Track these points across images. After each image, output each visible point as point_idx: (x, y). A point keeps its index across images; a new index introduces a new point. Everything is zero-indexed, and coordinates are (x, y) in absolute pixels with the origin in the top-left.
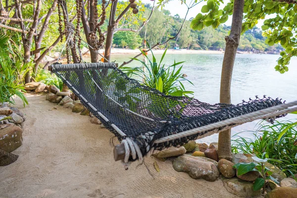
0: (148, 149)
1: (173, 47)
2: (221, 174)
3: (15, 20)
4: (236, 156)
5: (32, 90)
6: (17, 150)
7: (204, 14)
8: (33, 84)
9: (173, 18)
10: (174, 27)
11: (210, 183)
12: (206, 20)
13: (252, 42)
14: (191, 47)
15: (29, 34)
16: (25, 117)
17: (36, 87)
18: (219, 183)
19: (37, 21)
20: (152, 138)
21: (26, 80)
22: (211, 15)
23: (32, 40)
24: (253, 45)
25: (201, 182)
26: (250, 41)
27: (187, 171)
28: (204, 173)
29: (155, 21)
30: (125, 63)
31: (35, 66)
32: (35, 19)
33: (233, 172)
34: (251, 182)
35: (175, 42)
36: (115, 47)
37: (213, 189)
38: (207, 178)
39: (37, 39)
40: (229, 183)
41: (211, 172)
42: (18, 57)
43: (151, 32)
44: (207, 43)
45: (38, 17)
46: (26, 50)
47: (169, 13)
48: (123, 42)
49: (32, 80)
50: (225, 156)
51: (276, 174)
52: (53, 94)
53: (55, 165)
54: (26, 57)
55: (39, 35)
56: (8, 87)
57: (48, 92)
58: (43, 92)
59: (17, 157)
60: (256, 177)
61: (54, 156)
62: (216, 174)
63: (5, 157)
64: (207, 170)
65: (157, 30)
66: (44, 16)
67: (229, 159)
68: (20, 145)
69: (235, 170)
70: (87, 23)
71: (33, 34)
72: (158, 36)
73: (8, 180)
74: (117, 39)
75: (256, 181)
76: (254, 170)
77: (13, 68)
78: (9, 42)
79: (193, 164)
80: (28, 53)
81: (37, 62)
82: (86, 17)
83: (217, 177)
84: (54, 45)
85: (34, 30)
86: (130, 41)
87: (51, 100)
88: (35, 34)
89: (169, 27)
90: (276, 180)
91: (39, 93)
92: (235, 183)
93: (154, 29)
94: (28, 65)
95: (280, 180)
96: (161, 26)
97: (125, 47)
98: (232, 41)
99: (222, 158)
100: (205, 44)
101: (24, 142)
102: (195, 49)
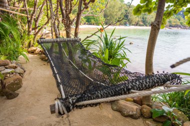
0: (71, 108)
1: (125, 24)
2: (142, 115)
3: (23, 9)
4: (154, 103)
5: (33, 52)
6: (19, 90)
7: (142, 5)
8: (33, 48)
9: (126, 5)
10: (126, 11)
11: (134, 120)
12: (143, 9)
13: (181, 21)
14: (137, 24)
15: (31, 17)
16: (25, 69)
17: (35, 50)
18: (140, 121)
19: (36, 9)
20: (74, 101)
21: (29, 46)
22: (147, 5)
23: (33, 21)
24: (181, 23)
25: (128, 119)
26: (180, 20)
27: (120, 111)
28: (131, 113)
29: (114, 7)
30: (88, 37)
31: (35, 37)
32: (35, 8)
33: (150, 115)
34: (162, 122)
35: (126, 21)
36: (87, 24)
37: (135, 124)
38: (132, 117)
39: (36, 21)
40: (147, 122)
41: (135, 113)
42: (24, 32)
43: (111, 14)
44: (149, 22)
45: (36, 7)
46: (29, 27)
47: (124, 2)
48: (93, 21)
49: (32, 46)
50: (146, 103)
51: (181, 118)
52: (44, 55)
53: (39, 101)
54: (29, 32)
55: (37, 18)
56: (16, 51)
57: (41, 54)
58: (38, 54)
59: (18, 94)
60: (165, 120)
61: (39, 95)
62: (138, 115)
63: (11, 94)
64: (132, 112)
65: (115, 13)
66: (41, 6)
67: (148, 105)
68: (20, 87)
69: (152, 113)
70: (64, 11)
71: (34, 17)
72: (115, 17)
73: (12, 108)
74: (89, 19)
75: (166, 122)
76: (165, 114)
77: (21, 39)
78: (19, 23)
79: (124, 107)
80: (31, 29)
81: (35, 35)
82: (63, 8)
83: (139, 117)
84: (45, 24)
85: (34, 15)
86: (97, 20)
87: (42, 59)
88: (35, 18)
89: (123, 11)
90: (180, 122)
91: (36, 54)
92: (150, 121)
93: (113, 12)
94: (30, 37)
95: (183, 122)
96: (117, 10)
97: (93, 24)
98: (155, 26)
99: (144, 104)
100: (147, 22)
101: (23, 86)
102: (140, 25)
